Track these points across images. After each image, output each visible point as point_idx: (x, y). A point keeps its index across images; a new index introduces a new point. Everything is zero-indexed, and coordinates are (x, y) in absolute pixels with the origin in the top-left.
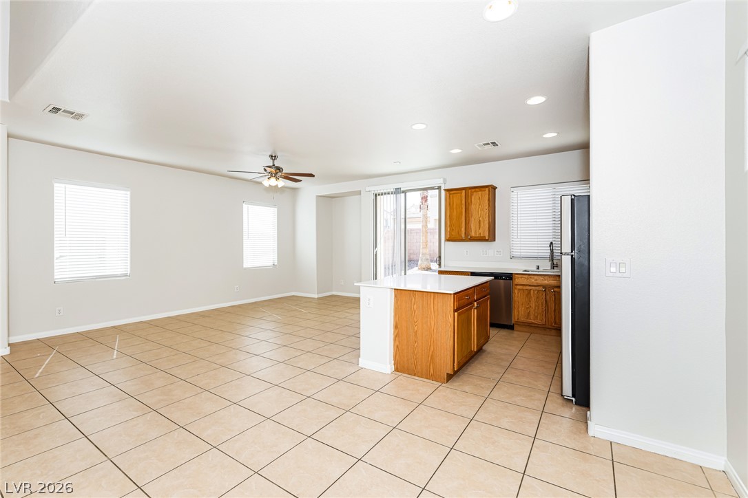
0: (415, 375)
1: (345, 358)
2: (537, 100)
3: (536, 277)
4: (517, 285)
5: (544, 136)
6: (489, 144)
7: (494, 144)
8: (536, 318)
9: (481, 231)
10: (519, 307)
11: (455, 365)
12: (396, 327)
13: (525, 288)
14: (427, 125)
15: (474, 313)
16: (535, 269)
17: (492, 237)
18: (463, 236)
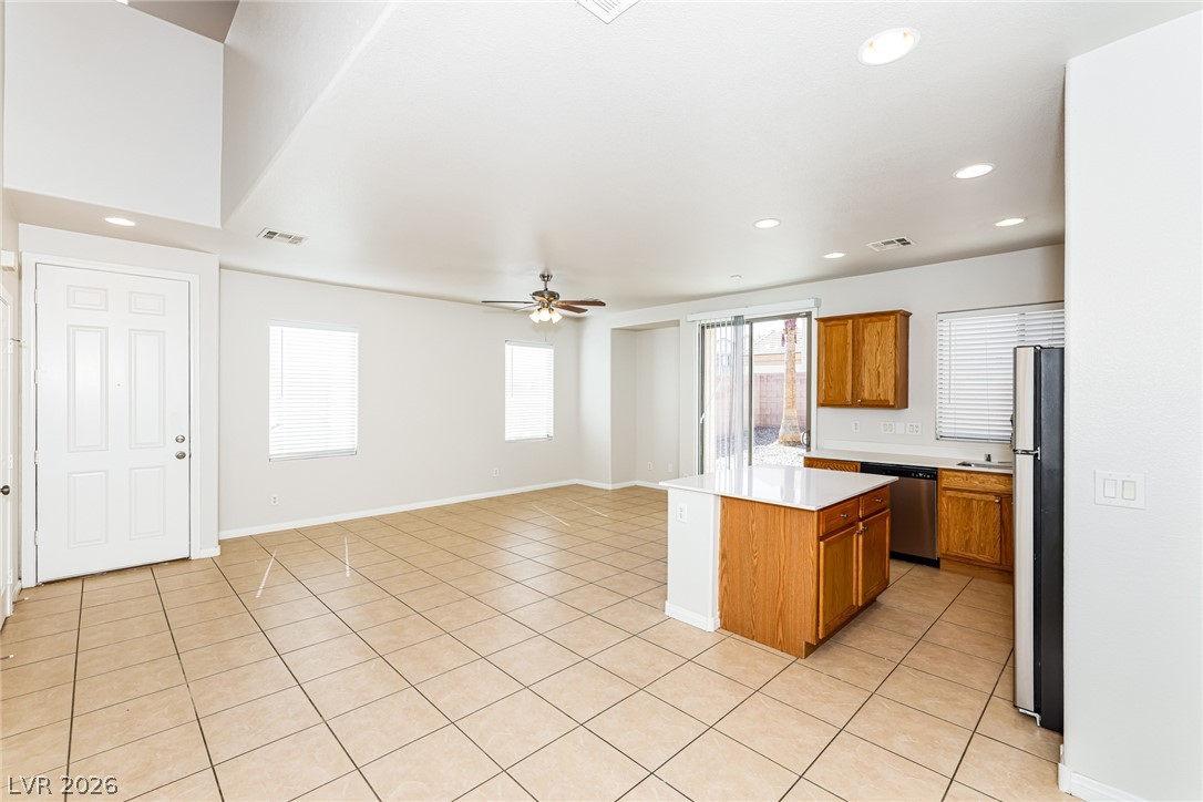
0: (753, 638)
1: (645, 598)
2: (976, 171)
3: (981, 477)
4: (946, 489)
5: (998, 224)
6: (892, 242)
7: (903, 242)
8: (983, 551)
9: (880, 391)
10: (948, 530)
11: (820, 628)
12: (723, 556)
13: (960, 495)
14: (780, 221)
15: (858, 542)
16: (982, 460)
17: (900, 400)
18: (849, 398)
